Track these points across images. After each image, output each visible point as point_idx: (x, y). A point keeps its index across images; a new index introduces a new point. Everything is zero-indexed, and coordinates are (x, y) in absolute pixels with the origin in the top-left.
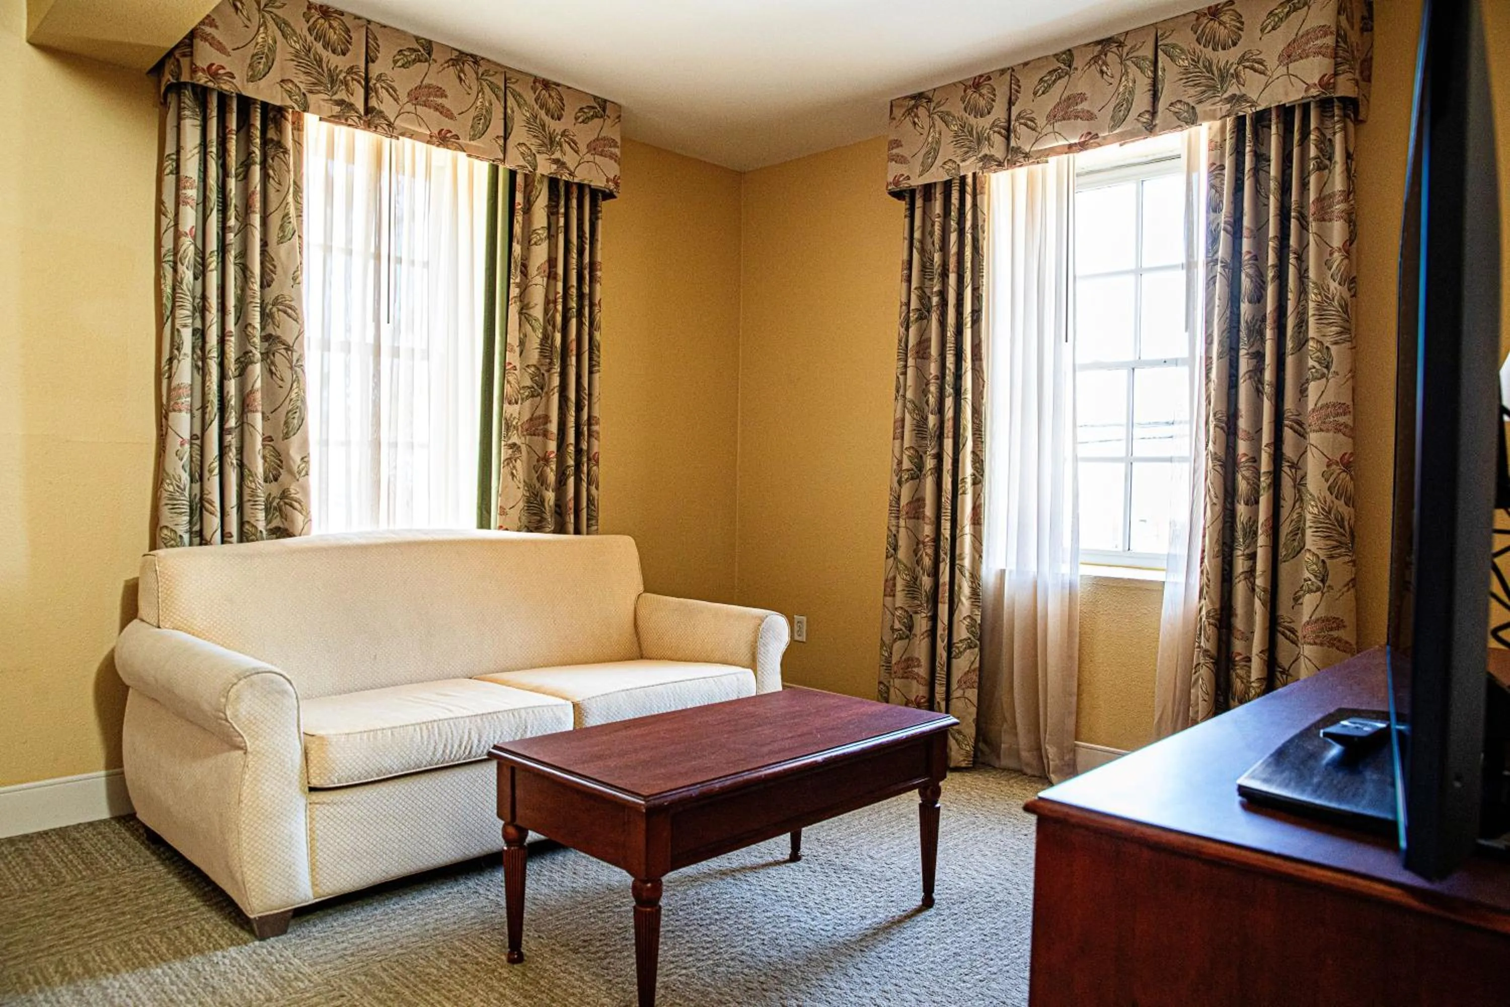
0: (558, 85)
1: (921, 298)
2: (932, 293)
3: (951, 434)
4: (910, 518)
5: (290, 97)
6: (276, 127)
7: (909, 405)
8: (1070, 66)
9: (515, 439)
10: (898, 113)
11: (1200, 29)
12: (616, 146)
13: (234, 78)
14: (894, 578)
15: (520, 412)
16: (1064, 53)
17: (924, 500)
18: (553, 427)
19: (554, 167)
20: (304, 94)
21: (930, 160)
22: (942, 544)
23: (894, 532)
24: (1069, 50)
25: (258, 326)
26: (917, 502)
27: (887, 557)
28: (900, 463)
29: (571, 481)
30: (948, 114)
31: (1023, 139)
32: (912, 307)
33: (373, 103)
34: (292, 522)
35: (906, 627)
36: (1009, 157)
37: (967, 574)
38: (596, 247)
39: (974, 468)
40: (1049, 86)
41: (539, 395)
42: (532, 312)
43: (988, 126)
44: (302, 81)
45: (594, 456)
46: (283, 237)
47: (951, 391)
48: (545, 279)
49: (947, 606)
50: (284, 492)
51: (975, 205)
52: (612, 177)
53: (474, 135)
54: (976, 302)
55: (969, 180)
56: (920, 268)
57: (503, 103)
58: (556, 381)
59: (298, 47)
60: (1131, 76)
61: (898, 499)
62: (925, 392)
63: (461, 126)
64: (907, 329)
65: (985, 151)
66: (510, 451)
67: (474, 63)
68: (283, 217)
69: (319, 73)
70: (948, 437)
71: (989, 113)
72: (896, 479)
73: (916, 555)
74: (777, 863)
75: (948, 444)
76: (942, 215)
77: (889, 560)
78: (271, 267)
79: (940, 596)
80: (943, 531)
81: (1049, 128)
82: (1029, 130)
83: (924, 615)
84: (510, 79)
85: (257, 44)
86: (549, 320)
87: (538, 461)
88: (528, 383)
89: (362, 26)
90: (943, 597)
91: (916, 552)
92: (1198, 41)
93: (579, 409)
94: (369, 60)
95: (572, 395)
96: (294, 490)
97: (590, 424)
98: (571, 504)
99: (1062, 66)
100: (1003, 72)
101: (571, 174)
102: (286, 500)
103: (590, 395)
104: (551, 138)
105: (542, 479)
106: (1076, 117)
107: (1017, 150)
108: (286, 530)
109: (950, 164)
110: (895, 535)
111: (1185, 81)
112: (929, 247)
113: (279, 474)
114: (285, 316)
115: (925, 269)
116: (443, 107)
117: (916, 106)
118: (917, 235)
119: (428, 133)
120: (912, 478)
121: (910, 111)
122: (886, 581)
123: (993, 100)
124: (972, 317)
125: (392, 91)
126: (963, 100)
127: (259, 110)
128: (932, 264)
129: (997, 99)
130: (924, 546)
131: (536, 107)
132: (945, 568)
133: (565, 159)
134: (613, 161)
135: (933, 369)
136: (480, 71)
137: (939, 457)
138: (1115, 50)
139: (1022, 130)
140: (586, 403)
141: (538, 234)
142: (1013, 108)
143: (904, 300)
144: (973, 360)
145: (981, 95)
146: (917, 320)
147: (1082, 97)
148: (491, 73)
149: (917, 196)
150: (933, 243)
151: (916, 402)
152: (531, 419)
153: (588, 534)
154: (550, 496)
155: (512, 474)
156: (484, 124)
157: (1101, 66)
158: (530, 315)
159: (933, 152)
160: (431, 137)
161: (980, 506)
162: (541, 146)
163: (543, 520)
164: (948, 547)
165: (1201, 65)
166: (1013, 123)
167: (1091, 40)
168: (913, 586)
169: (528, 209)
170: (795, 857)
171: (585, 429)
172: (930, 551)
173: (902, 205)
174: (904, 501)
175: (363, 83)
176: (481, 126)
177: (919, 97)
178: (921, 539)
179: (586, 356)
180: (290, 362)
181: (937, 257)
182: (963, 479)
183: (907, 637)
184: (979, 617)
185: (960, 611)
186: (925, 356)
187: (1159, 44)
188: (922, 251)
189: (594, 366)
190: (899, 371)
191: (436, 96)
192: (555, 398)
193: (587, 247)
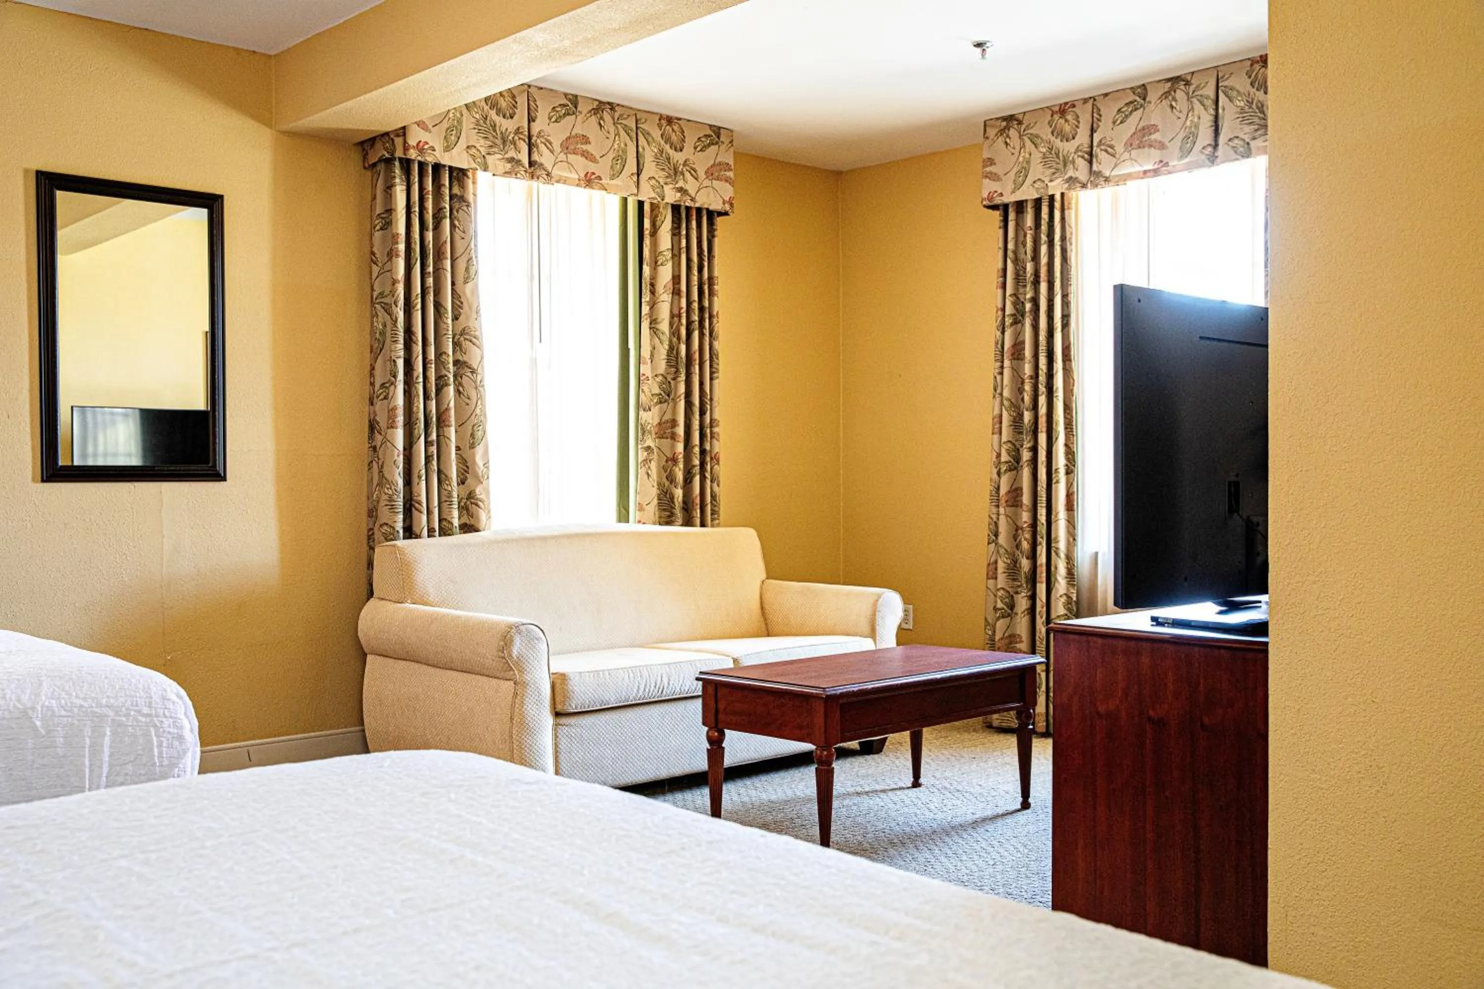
0: (680, 119)
1: (1015, 304)
2: (1025, 300)
3: (1044, 429)
4: (1008, 506)
5: (474, 160)
6: (459, 185)
7: (1006, 403)
8: (1144, 99)
9: (650, 442)
10: (992, 132)
11: (1254, 74)
12: (730, 170)
13: (434, 150)
14: (996, 562)
15: (651, 418)
16: (1139, 87)
17: (1021, 489)
18: (680, 430)
19: (679, 195)
20: (484, 156)
21: (1021, 179)
22: (1038, 528)
23: (995, 519)
24: (1143, 85)
25: (451, 354)
26: (1015, 492)
27: (989, 543)
28: (999, 455)
29: (697, 479)
30: (1037, 136)
31: (1104, 163)
32: (1008, 312)
33: (535, 157)
34: (478, 519)
35: (1008, 607)
36: (1092, 179)
37: (1062, 555)
38: (713, 263)
39: (1068, 459)
40: (1127, 116)
41: (666, 401)
42: (658, 326)
43: (1073, 151)
44: (482, 144)
45: (715, 455)
46: (468, 278)
47: (1044, 389)
48: (671, 295)
49: (1044, 586)
50: (470, 493)
51: (1063, 219)
52: (727, 199)
53: (613, 175)
54: (1066, 308)
55: (1058, 197)
56: (1014, 277)
57: (635, 143)
58: (682, 388)
59: (477, 116)
60: (1196, 112)
61: (998, 489)
62: (1021, 391)
63: (602, 168)
64: (1003, 333)
65: (1070, 173)
66: (646, 453)
67: (611, 109)
68: (468, 260)
69: (494, 137)
70: (1042, 432)
71: (1074, 138)
72: (995, 471)
73: (1016, 540)
74: (901, 788)
75: (1042, 438)
76: (1033, 228)
77: (990, 545)
78: (459, 303)
79: (1038, 576)
80: (1039, 517)
81: (1126, 155)
82: (1109, 156)
83: (1023, 594)
84: (640, 119)
85: (449, 118)
86: (675, 333)
87: (667, 461)
88: (657, 390)
89: (524, 91)
90: (1040, 577)
91: (1015, 537)
92: (1252, 84)
93: (702, 413)
94: (531, 119)
95: (697, 402)
96: (479, 491)
97: (711, 427)
98: (698, 501)
99: (1137, 98)
100: (1085, 101)
101: (692, 200)
102: (473, 501)
103: (711, 399)
104: (675, 169)
105: (671, 478)
106: (1150, 146)
107: (1098, 174)
108: (472, 526)
109: (1039, 183)
110: (995, 522)
111: (1240, 119)
112: (1021, 256)
113: (466, 478)
114: (471, 344)
115: (1019, 278)
116: (588, 152)
117: (1007, 128)
118: (1011, 246)
119: (577, 177)
120: (1010, 470)
121: (1002, 131)
122: (989, 564)
123: (1077, 127)
124: (1062, 321)
125: (548, 143)
126: (1050, 124)
127: (447, 172)
128: (1025, 272)
129: (1081, 125)
130: (1023, 531)
131: (663, 142)
132: (1042, 551)
133: (687, 187)
134: (728, 184)
135: (1028, 369)
136: (617, 115)
137: (1034, 449)
138: (1182, 87)
139: (1102, 156)
140: (708, 407)
141: (664, 255)
142: (1095, 135)
143: (1000, 305)
144: (1064, 361)
145: (1066, 121)
146: (1012, 325)
147: (1153, 129)
148: (625, 116)
149: (1010, 210)
150: (1026, 253)
151: (1013, 400)
152: (660, 424)
153: (712, 526)
154: (679, 493)
155: (648, 474)
156: (621, 164)
157: (1171, 102)
158: (657, 329)
159: (1024, 171)
160: (579, 180)
161: (1072, 493)
162: (667, 177)
163: (672, 514)
164: (1044, 531)
165: (1254, 106)
166: (1095, 149)
167: (1162, 78)
168: (1013, 568)
169: (654, 233)
170: (916, 784)
171: (708, 431)
172: (1028, 536)
173: (997, 215)
174: (1003, 490)
175: (527, 140)
176: (618, 166)
177: (1010, 119)
178: (1019, 524)
179: (708, 363)
180: (475, 382)
181: (1029, 267)
182: (1056, 470)
183: (1009, 615)
184: (1075, 595)
185: (1057, 590)
186: (1020, 357)
187: (1220, 85)
188: (1016, 261)
189: (714, 372)
190: (997, 371)
191: (582, 144)
192: (682, 404)
193: (706, 264)
